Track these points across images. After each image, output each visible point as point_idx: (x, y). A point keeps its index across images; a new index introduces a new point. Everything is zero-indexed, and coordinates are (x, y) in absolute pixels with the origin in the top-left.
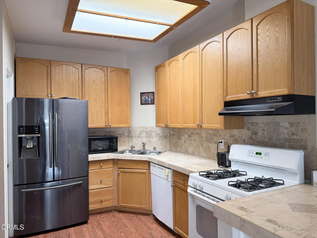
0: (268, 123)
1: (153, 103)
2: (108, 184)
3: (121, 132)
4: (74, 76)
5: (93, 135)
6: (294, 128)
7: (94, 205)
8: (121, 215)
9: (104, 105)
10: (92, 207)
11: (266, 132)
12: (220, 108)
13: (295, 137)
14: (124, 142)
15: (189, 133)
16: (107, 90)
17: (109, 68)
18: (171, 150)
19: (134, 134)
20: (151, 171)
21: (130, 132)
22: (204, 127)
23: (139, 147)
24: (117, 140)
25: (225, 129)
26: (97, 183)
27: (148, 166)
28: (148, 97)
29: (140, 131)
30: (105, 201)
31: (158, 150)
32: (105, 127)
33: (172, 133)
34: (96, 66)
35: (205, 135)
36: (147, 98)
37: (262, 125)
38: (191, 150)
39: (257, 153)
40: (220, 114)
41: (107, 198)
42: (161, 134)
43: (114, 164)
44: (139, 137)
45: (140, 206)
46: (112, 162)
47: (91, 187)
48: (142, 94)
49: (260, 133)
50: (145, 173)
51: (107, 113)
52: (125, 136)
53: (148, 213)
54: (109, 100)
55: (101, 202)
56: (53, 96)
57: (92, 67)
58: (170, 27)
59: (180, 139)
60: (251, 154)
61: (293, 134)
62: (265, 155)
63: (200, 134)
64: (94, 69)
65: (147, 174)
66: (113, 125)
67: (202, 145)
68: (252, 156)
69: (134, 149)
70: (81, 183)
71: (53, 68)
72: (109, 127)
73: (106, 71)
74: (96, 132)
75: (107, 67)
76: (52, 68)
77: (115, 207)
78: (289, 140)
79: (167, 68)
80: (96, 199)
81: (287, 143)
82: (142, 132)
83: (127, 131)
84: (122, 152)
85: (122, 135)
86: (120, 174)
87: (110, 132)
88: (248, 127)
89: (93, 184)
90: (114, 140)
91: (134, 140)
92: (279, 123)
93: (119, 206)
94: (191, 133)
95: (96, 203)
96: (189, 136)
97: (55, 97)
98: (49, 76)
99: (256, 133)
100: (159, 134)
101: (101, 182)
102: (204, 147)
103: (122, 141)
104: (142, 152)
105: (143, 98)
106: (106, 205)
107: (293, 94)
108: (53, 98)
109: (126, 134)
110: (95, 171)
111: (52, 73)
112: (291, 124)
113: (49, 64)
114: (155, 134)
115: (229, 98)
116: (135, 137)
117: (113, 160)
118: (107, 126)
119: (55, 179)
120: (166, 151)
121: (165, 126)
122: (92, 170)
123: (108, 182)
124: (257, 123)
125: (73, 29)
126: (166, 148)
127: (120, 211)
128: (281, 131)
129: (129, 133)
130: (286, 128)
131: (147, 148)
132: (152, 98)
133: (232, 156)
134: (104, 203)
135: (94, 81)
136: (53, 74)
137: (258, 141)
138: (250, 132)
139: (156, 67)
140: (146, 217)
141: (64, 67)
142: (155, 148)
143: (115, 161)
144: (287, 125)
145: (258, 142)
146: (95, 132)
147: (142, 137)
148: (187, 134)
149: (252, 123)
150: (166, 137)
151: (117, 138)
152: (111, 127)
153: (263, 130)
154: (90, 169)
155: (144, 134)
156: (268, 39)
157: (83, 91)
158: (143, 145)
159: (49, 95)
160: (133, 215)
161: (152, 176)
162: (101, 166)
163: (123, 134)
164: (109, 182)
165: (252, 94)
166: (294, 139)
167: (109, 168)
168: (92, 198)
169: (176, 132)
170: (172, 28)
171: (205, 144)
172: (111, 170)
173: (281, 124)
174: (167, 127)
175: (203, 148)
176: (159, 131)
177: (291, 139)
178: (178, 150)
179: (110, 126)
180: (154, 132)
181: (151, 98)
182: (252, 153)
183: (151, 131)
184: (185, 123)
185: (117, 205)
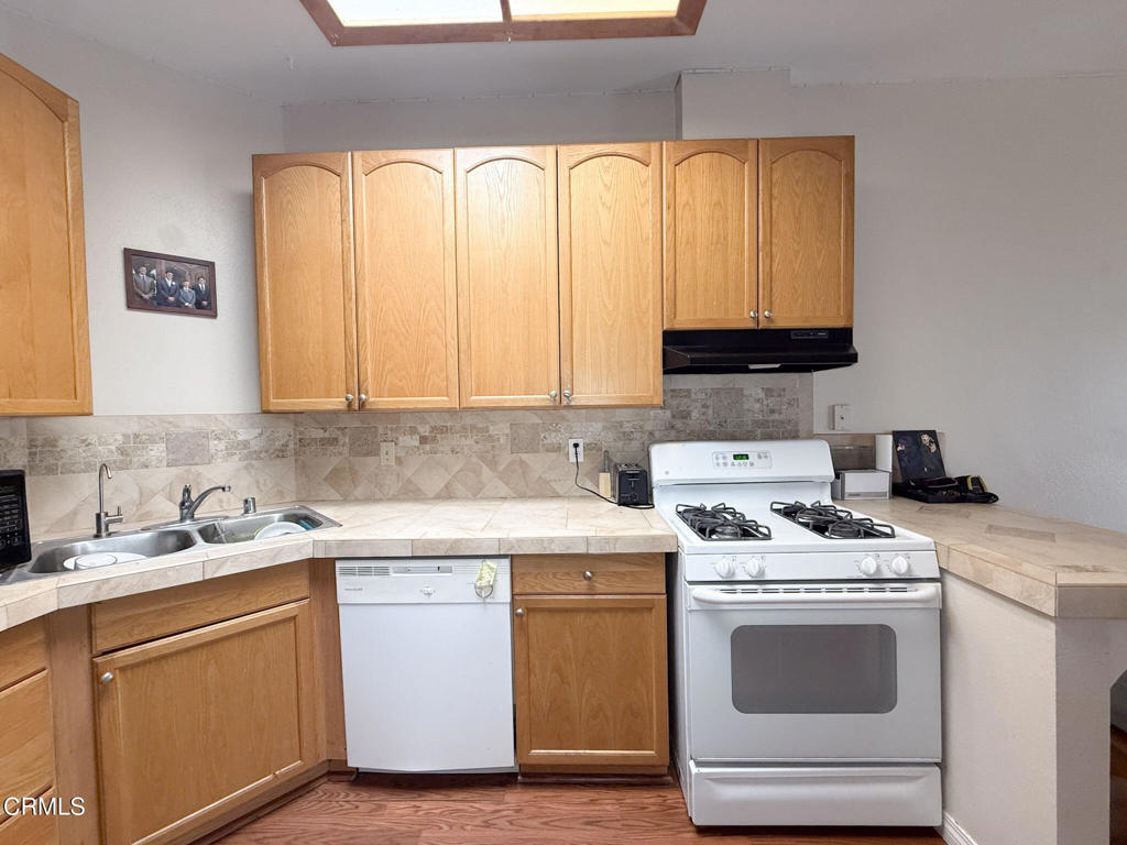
0: (717, 392)
6: (774, 399)
13: (776, 416)
15: (424, 430)
18: (309, 501)
22: (578, 403)
24: (19, 493)
27: (310, 582)
28: (178, 280)
29: (126, 436)
33: (318, 434)
35: (508, 431)
36: (169, 282)
37: (700, 396)
38: (433, 484)
39: (735, 457)
44: (124, 466)
45: (268, 778)
48: (135, 257)
49: (695, 415)
50: (292, 619)
59: (372, 453)
60: (721, 461)
61: (772, 411)
62: (760, 457)
63: (486, 429)
65: (303, 617)
67: (493, 464)
68: (725, 464)
78: (764, 424)
81: (759, 431)
82: (138, 440)
92: (742, 390)
94: (433, 429)
96: (423, 440)
99: (686, 415)
100: (246, 444)
102: (502, 467)
105: (143, 279)
112: (768, 392)
114: (222, 447)
115: (685, 323)
124: (689, 391)
128: (746, 407)
130: (758, 400)
132: (203, 286)
137: (691, 431)
138: (668, 413)
142: (249, 505)
147: (149, 466)
148: (413, 430)
149: (672, 390)
150: (281, 454)
151: (19, 481)
153: (705, 406)
155: (157, 451)
161: (352, 618)
166: (773, 421)
169: (343, 428)
171: (507, 458)
173: (746, 392)
175: (495, 469)
176: (243, 429)
177: (768, 422)
180: (219, 438)
181: (196, 288)
183: (201, 434)
184: (480, 392)
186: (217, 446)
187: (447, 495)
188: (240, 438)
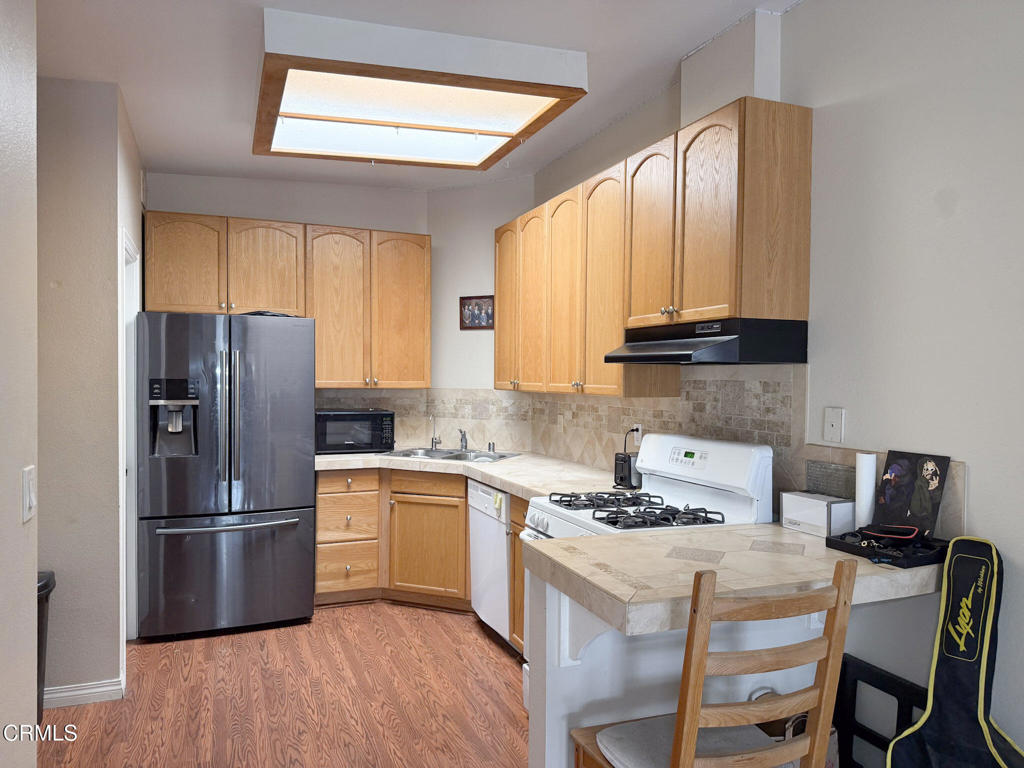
0: (724, 384)
2: (366, 532)
3: (407, 402)
4: (285, 255)
5: (334, 407)
6: (770, 395)
7: (330, 583)
8: (396, 611)
9: (360, 330)
10: (322, 586)
11: (720, 405)
12: (616, 344)
13: (771, 417)
14: (415, 428)
15: (574, 406)
16: (368, 290)
17: (374, 234)
18: (535, 453)
19: (440, 407)
20: (470, 501)
21: (433, 401)
22: (587, 391)
23: (451, 443)
24: (392, 421)
26: (338, 528)
27: (463, 488)
28: (480, 310)
29: (457, 400)
30: (357, 573)
31: (499, 449)
32: (362, 386)
33: (539, 406)
34: (340, 229)
35: (606, 412)
36: (476, 312)
37: (713, 389)
38: (577, 452)
39: (687, 454)
40: (608, 359)
41: (363, 566)
42: (511, 410)
43: (381, 481)
44: (455, 416)
45: (443, 589)
46: (377, 477)
47: (321, 536)
48: (464, 301)
50: (456, 507)
51: (368, 351)
52: (419, 412)
53: (461, 607)
54: (375, 318)
55: (347, 575)
56: (233, 306)
57: (332, 233)
58: (509, 139)
59: (555, 422)
60: (676, 456)
61: (768, 410)
62: (701, 457)
64: (337, 237)
65: (462, 508)
66: (384, 384)
67: (600, 439)
69: (438, 446)
70: (296, 524)
71: (233, 236)
72: (373, 387)
73: (368, 242)
74: (342, 400)
75: (370, 231)
76: (230, 236)
77: (383, 590)
78: (759, 425)
79: (520, 235)
80: (333, 567)
81: (757, 432)
82: (462, 403)
83: (423, 400)
84: (407, 454)
85: (407, 410)
86: (396, 506)
87: (379, 400)
88: (688, 393)
89: (328, 529)
90: (387, 422)
91: (443, 422)
92: (743, 383)
93: (392, 587)
94: (577, 406)
95: (333, 576)
96: (574, 415)
97: (237, 310)
98: (223, 255)
99: (700, 408)
100: (506, 408)
101: (348, 526)
102: (604, 443)
103: (411, 427)
104: (457, 453)
105: (466, 312)
106: (358, 583)
107: (738, 316)
108: (231, 312)
109: (423, 408)
110: (334, 497)
111: (230, 247)
112: (765, 385)
113: (223, 224)
114: (495, 410)
115: (635, 322)
116: (444, 416)
117: (379, 469)
118: (367, 384)
119: (233, 510)
120: (519, 454)
121: (511, 387)
122: (326, 492)
123: (365, 526)
124: (705, 382)
125: (276, 146)
126: (524, 447)
127: (395, 602)
128: (746, 402)
129: (427, 404)
130: (757, 396)
131: (471, 444)
132: (490, 311)
133: (642, 461)
134: (353, 579)
135: (336, 268)
136: (233, 251)
137: (706, 426)
138: (691, 405)
139: (497, 231)
140: (456, 617)
141: (261, 231)
142: (491, 447)
143: (383, 475)
144: (758, 389)
145: (705, 428)
146: (339, 400)
147: (463, 417)
148: (570, 408)
149: (695, 382)
150: (524, 418)
151: (392, 416)
152: (379, 387)
153: (715, 399)
154: (320, 489)
155: (468, 409)
156: (702, 185)
157: (309, 294)
158: (460, 437)
159: (224, 305)
160: (424, 611)
161: (471, 512)
162: (349, 486)
163: (412, 407)
164: (369, 525)
165: (670, 313)
166: (769, 422)
167: (368, 490)
168: (324, 564)
169: (546, 403)
170: (514, 142)
171: (606, 435)
172: (372, 496)
173: (747, 386)
174: (516, 388)
175: (601, 445)
176: (505, 400)
177: (764, 422)
178: (551, 450)
179: (376, 384)
180: (493, 404)
181: (487, 313)
182: (679, 454)
183: (486, 401)
184: (553, 380)
185: (387, 586)
186: (493, 409)
187: (581, 462)
188: (504, 405)
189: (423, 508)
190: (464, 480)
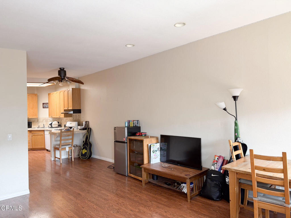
1: (48, 108)
3: (34, 120)
12: (63, 111)
14: (35, 124)
19: (39, 121)
20: (45, 133)
25: (65, 117)
28: (46, 105)
39: (71, 123)
43: (30, 132)
44: (42, 122)
53: (44, 149)
65: (44, 135)
69: (40, 126)
77: (31, 149)
79: (52, 95)
82: (43, 120)
85: (34, 121)
86: (33, 136)
90: (30, 123)
91: (40, 123)
100: (51, 120)
104: (43, 127)
105: (44, 105)
109: (36, 121)
114: (49, 121)
115: (65, 109)
127: (33, 150)
132: (48, 105)
133: (67, 125)
139: (48, 94)
142: (49, 126)
144: (78, 116)
151: (31, 122)
152: (29, 118)
158: (43, 125)
161: (45, 135)
165: (68, 108)
172: (29, 134)
174: (52, 117)
183: (48, 119)
184: (56, 116)
185: (31, 148)
189: (37, 136)
190: (44, 131)
